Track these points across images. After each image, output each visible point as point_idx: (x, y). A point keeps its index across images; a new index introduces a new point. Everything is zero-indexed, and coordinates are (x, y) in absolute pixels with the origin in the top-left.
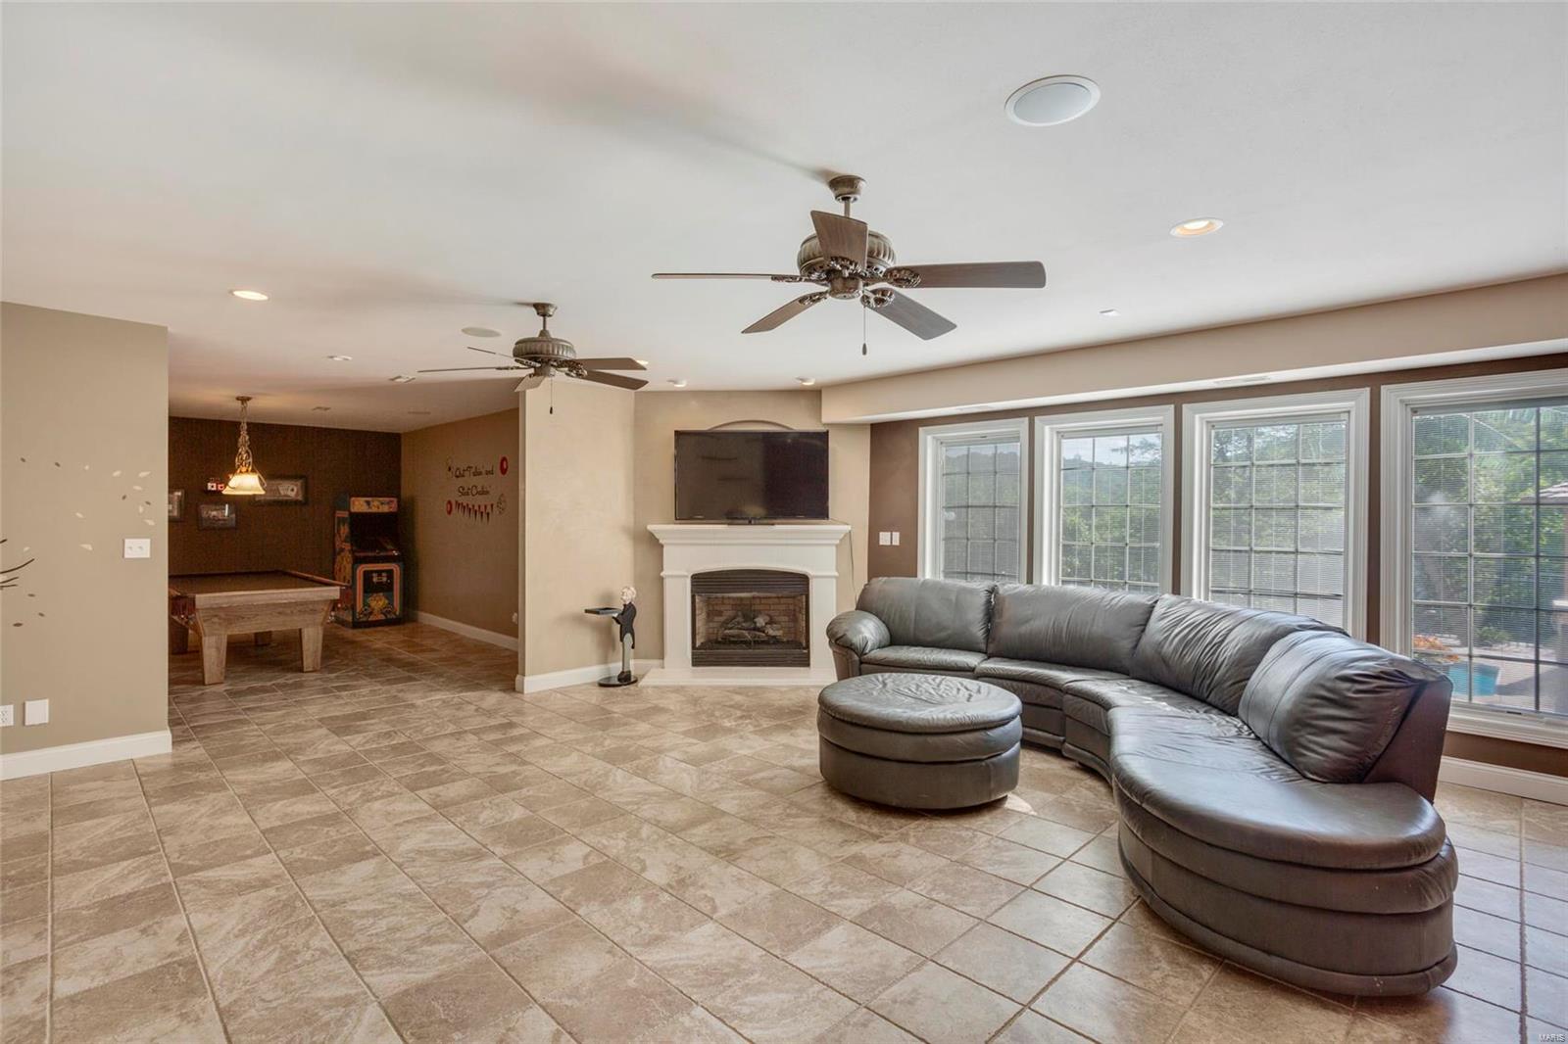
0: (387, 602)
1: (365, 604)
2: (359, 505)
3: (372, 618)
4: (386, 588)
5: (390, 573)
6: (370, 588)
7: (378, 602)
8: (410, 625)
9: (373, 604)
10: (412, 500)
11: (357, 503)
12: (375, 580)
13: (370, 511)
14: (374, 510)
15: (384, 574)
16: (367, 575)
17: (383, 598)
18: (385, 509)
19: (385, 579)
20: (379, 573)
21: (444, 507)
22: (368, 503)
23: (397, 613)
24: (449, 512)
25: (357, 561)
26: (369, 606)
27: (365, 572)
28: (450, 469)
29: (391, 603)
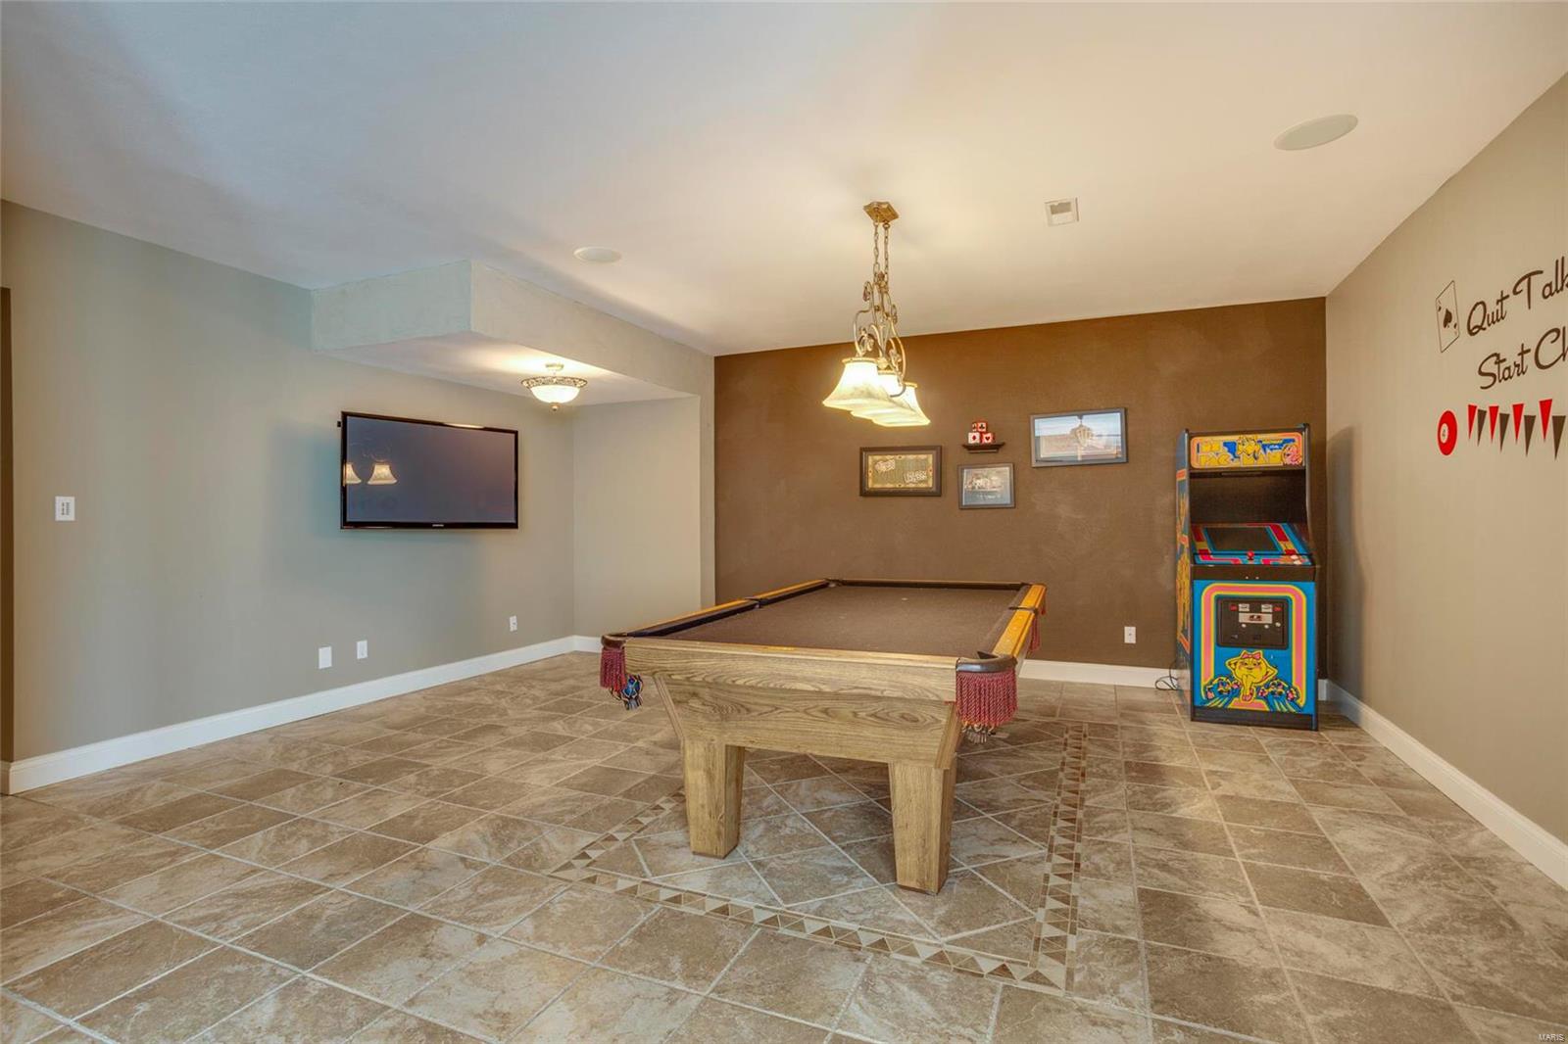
0: (1273, 672)
1: (1222, 671)
2: (1211, 453)
3: (1235, 704)
4: (1275, 640)
5: (1282, 607)
6: (1232, 637)
7: (1252, 672)
8: (1332, 737)
9: (1240, 673)
10: (1348, 439)
11: (1204, 448)
12: (1244, 619)
13: (1236, 464)
14: (1245, 462)
15: (1266, 608)
16: (1226, 608)
17: (1264, 664)
18: (1274, 459)
19: (1267, 619)
20: (1255, 604)
21: (1430, 432)
22: (1231, 448)
23: (1302, 702)
24: (1447, 448)
25: (1200, 574)
26: (1230, 677)
27: (1219, 599)
28: (1448, 318)
29: (1284, 676)
